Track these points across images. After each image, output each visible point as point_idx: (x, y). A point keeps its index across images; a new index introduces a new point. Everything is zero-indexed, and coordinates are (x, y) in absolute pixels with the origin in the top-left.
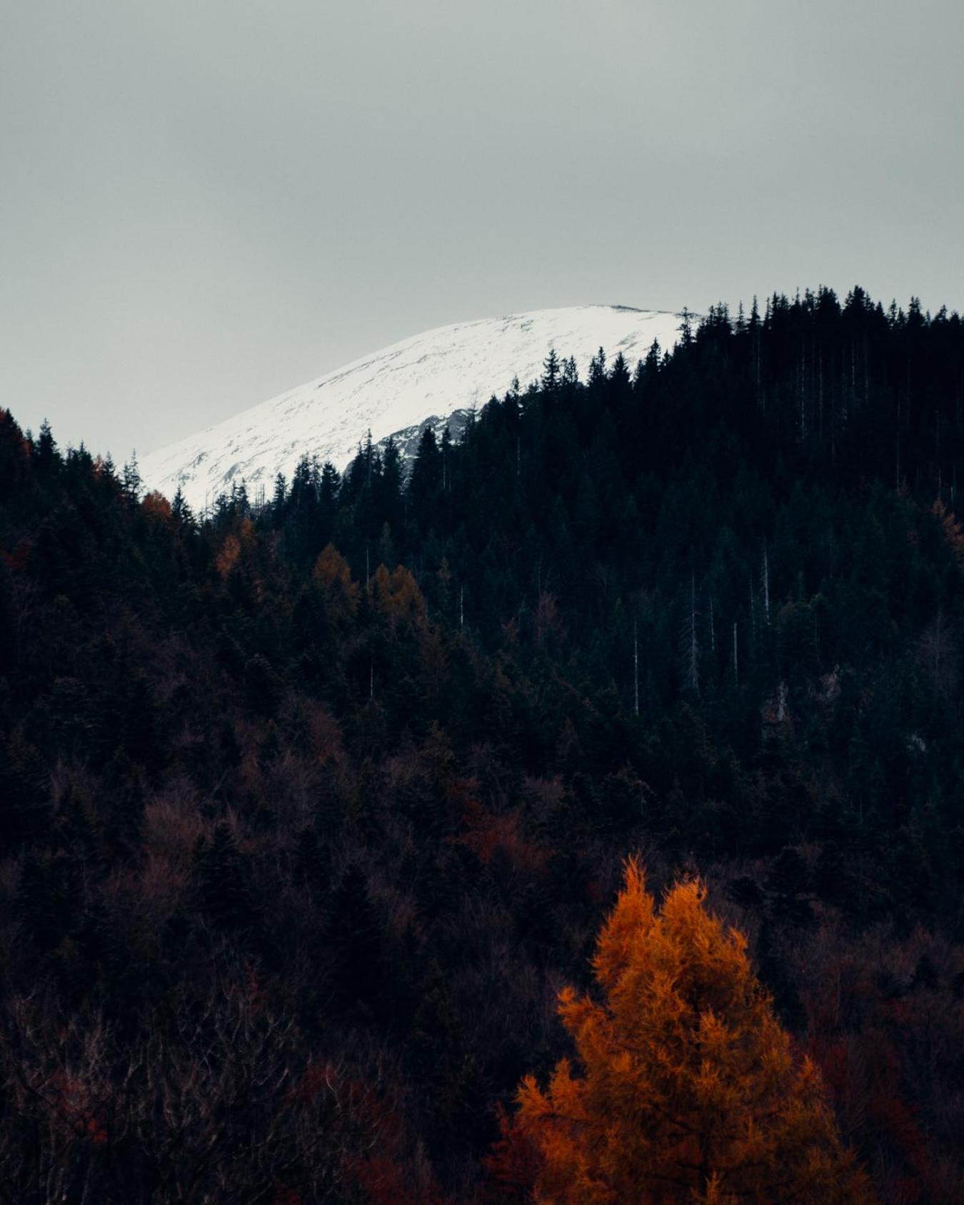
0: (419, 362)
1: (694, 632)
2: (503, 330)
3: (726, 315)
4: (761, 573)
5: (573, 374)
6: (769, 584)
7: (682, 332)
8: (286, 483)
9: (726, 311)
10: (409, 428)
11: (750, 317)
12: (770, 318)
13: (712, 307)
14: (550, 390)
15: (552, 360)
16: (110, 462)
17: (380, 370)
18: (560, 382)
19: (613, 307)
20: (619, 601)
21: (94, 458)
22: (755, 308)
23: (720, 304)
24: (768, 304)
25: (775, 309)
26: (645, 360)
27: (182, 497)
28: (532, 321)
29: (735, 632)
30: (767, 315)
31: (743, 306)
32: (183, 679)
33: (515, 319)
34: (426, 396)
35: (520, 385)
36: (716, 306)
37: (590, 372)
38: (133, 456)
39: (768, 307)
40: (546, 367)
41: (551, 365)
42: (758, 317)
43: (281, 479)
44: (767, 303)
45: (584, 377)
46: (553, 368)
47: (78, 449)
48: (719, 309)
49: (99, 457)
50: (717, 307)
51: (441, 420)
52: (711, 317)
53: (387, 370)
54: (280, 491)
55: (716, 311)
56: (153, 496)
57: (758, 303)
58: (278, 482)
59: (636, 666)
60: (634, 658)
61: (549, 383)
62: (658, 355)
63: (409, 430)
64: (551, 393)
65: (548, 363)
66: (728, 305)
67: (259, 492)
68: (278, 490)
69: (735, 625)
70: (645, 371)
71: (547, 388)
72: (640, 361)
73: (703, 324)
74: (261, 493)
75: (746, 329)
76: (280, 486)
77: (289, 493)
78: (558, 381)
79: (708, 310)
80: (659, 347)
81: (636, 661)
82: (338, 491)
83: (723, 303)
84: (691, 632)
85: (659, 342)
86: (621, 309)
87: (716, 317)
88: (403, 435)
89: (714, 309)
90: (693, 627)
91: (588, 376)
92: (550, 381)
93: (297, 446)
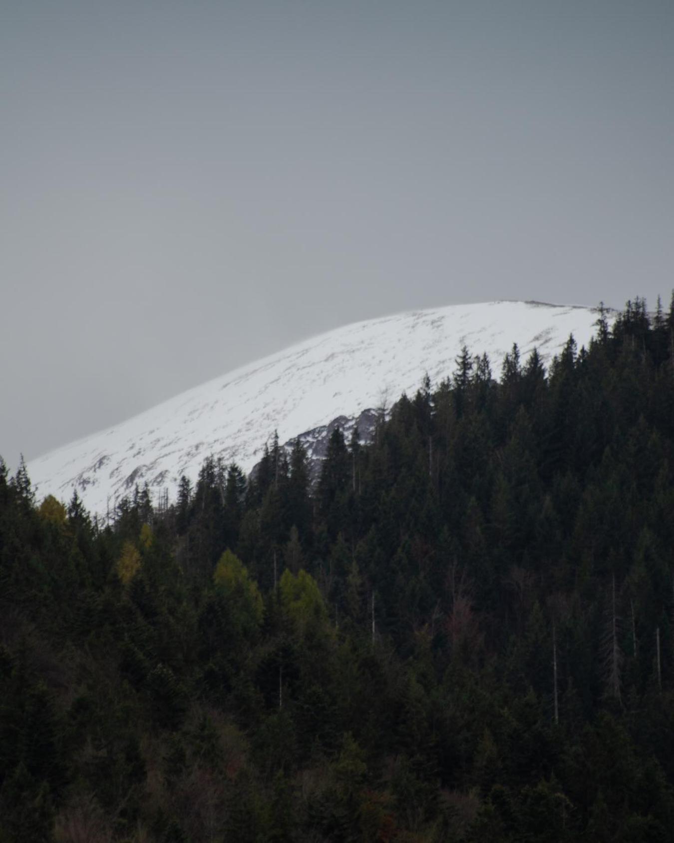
0: (327, 360)
1: (615, 638)
2: (413, 327)
3: (644, 310)
5: (486, 371)
7: (598, 327)
8: (190, 487)
10: (317, 428)
11: (669, 311)
13: (629, 302)
14: (462, 387)
15: (464, 357)
17: (286, 369)
18: (473, 380)
19: (527, 302)
20: (536, 606)
22: (673, 303)
23: (638, 298)
26: (561, 357)
27: (78, 502)
28: (443, 317)
29: (658, 638)
31: (661, 300)
32: (83, 690)
33: (426, 315)
34: (335, 396)
35: (431, 383)
36: (633, 301)
37: (504, 369)
40: (459, 364)
41: (463, 363)
43: (185, 482)
45: (497, 374)
46: (465, 365)
48: (636, 303)
50: (635, 301)
51: (350, 420)
52: (628, 312)
53: (294, 369)
54: (184, 494)
55: (633, 306)
58: (182, 486)
59: (555, 673)
60: (553, 665)
61: (461, 381)
62: (574, 351)
63: (317, 431)
64: (464, 391)
65: (460, 360)
66: (645, 299)
67: (163, 495)
68: (182, 494)
69: (658, 630)
70: (560, 368)
71: (459, 386)
72: (556, 358)
73: (620, 319)
74: (164, 496)
75: (665, 323)
76: (184, 489)
77: (194, 498)
78: (470, 379)
79: (625, 304)
80: (575, 343)
81: (555, 668)
82: (244, 495)
83: (640, 297)
84: (612, 638)
85: (574, 338)
86: (534, 305)
87: (633, 312)
88: (311, 435)
89: (631, 303)
90: (614, 633)
91: (502, 373)
92: (462, 378)
93: (201, 449)
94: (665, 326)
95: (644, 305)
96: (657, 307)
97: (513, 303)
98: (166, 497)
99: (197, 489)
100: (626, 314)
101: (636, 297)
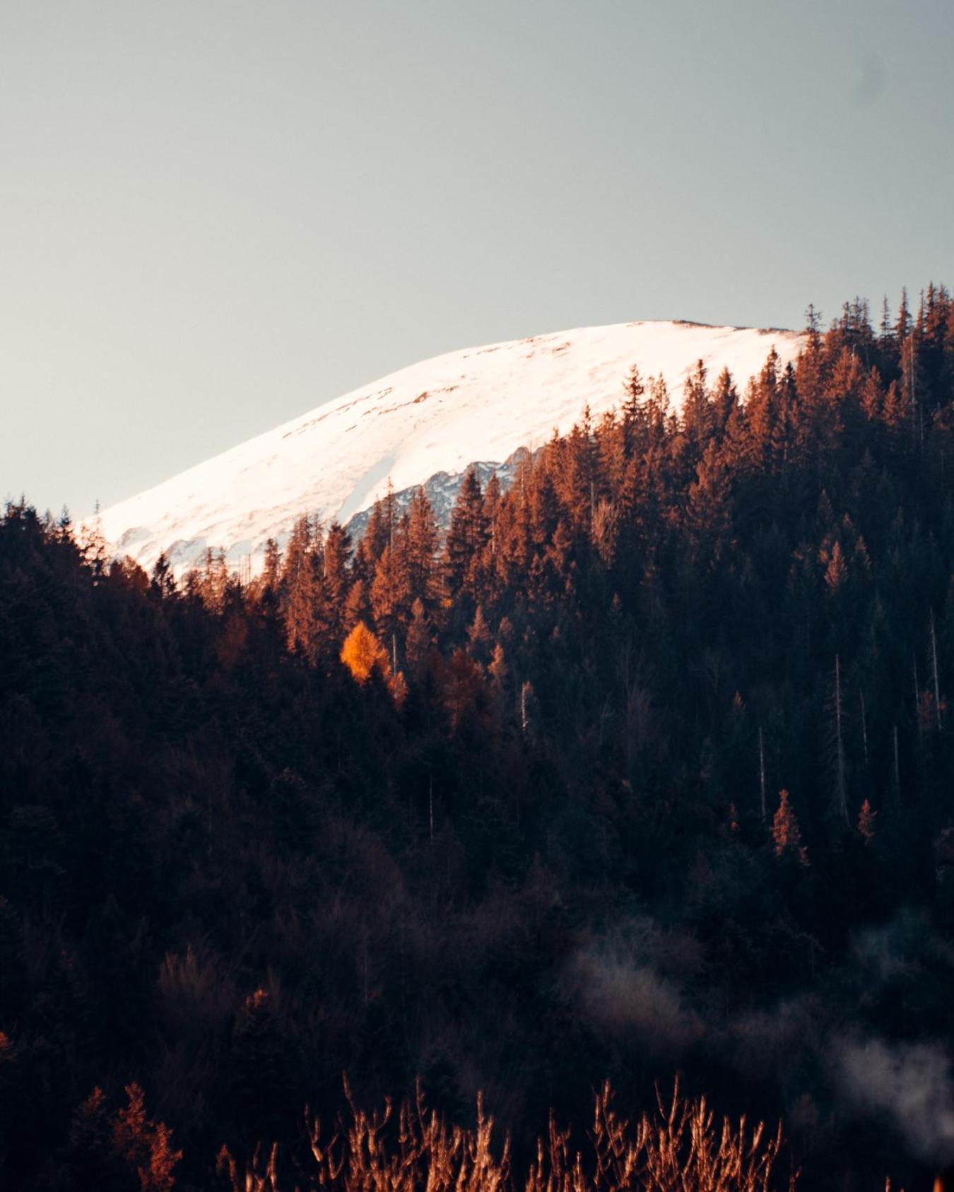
0: (417, 401)
1: (840, 740)
2: (529, 357)
3: (866, 314)
4: (929, 659)
5: (664, 396)
6: (939, 674)
7: (807, 338)
8: (279, 552)
9: (865, 308)
10: (409, 488)
11: (899, 315)
12: (925, 316)
13: (847, 303)
14: (632, 419)
15: (634, 379)
16: (67, 519)
17: (365, 413)
18: (646, 408)
19: (675, 322)
20: (738, 699)
21: (40, 514)
22: (904, 304)
23: (858, 299)
24: (922, 299)
25: (931, 304)
26: (760, 376)
28: (568, 344)
29: (896, 739)
30: (922, 313)
31: (888, 302)
32: (189, 803)
33: (544, 341)
34: (428, 447)
35: (591, 413)
36: (852, 302)
37: (685, 394)
38: (95, 510)
39: (923, 302)
40: (627, 388)
41: (633, 386)
42: (909, 316)
43: (272, 546)
44: (920, 297)
45: (676, 404)
46: (636, 389)
47: (17, 503)
48: (856, 306)
49: (48, 515)
50: (854, 303)
51: (451, 477)
52: (846, 316)
53: (375, 413)
54: (272, 563)
55: (852, 309)
56: (122, 564)
57: (908, 296)
58: (268, 551)
59: (763, 788)
60: (760, 776)
61: (631, 409)
62: (777, 368)
63: (409, 491)
64: (634, 423)
65: (629, 383)
66: (868, 300)
67: (244, 563)
68: (268, 562)
69: (895, 729)
70: (759, 390)
71: (627, 416)
72: (752, 378)
73: (835, 326)
74: (246, 565)
75: (895, 332)
76: (271, 555)
77: (284, 566)
78: (642, 407)
79: (841, 307)
80: (779, 358)
81: (763, 780)
82: (351, 561)
83: (861, 297)
84: (836, 739)
85: (776, 351)
86: (685, 325)
87: (852, 317)
88: (401, 497)
89: (850, 305)
90: (839, 734)
91: (682, 399)
92: (632, 406)
93: (256, 518)
94: (894, 335)
95: (865, 307)
96: (884, 310)
97: (658, 323)
98: (248, 566)
99: (288, 554)
100: (843, 319)
101: (855, 298)
